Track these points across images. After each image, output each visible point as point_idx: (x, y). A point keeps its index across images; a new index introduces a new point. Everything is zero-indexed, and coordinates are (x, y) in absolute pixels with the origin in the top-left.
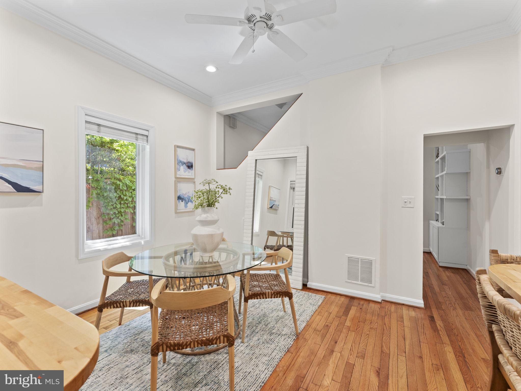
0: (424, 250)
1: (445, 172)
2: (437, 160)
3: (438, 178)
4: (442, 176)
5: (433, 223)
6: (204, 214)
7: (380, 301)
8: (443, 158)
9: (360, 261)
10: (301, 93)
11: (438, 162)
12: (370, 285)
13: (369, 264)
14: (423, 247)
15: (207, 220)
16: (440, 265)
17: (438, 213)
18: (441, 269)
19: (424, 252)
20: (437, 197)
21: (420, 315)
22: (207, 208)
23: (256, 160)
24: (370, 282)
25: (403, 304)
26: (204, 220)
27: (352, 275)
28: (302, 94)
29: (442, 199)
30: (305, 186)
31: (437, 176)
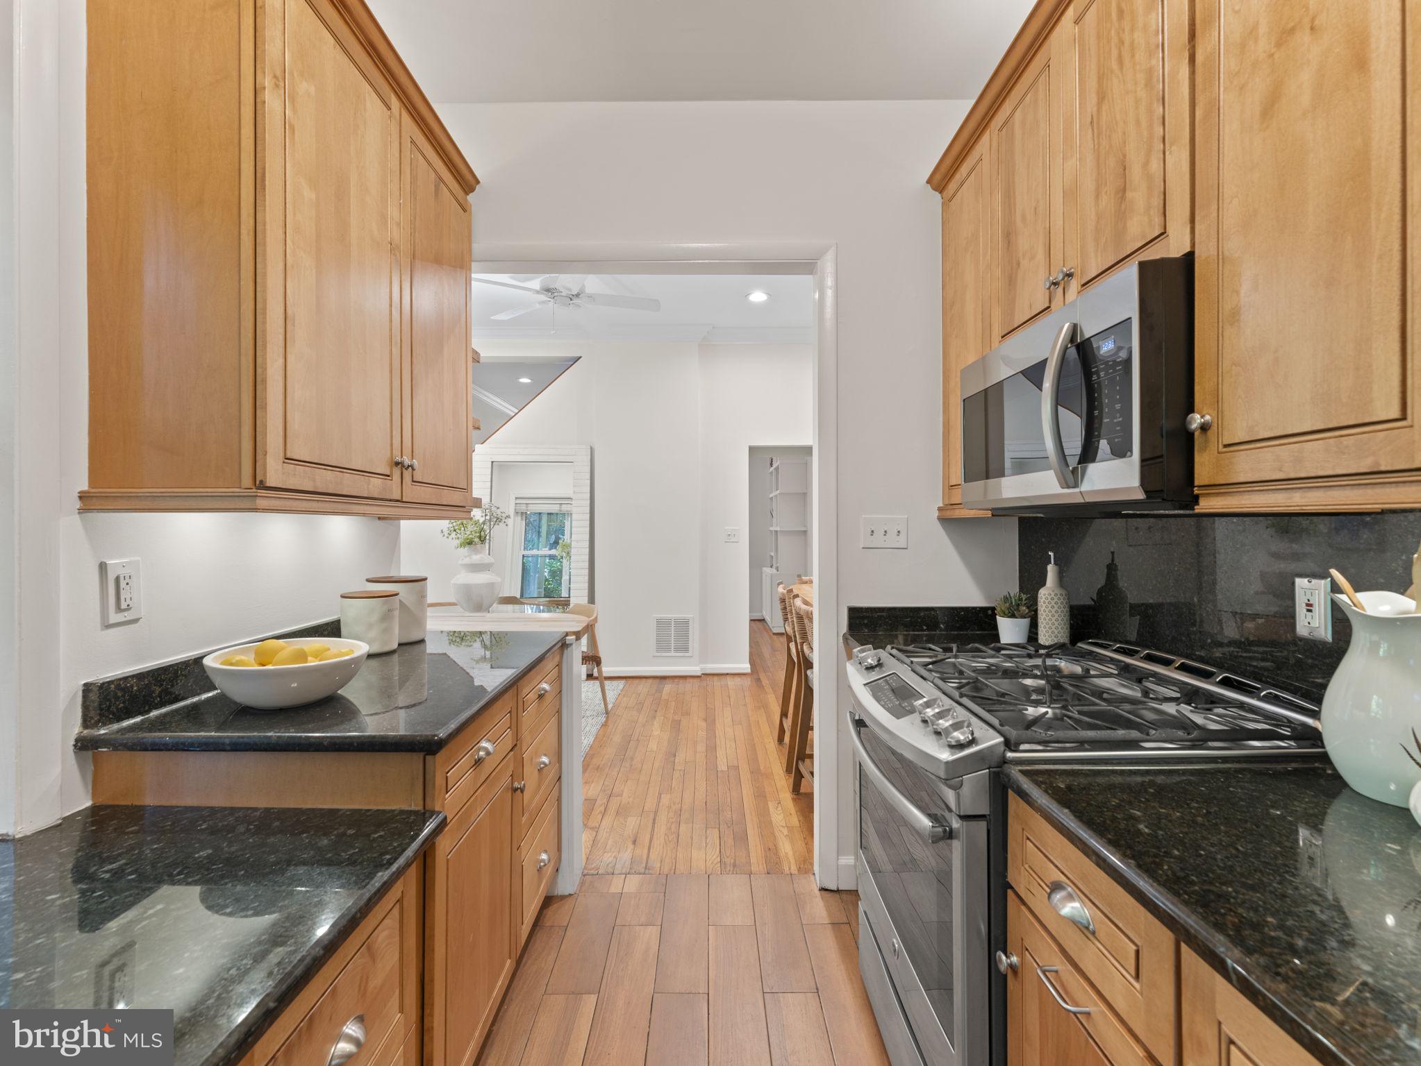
0: (750, 616)
1: (778, 492)
2: (772, 469)
3: (772, 498)
4: (776, 496)
5: (767, 571)
6: (476, 554)
7: (699, 674)
8: (777, 469)
9: (673, 622)
10: (579, 355)
11: (771, 473)
12: (687, 654)
13: (683, 625)
14: (750, 612)
15: (483, 562)
16: (774, 632)
17: (772, 554)
18: (775, 637)
19: (751, 620)
20: (771, 529)
21: (747, 682)
22: (479, 546)
23: (492, 462)
24: (686, 650)
25: (727, 674)
26: (479, 562)
27: (662, 645)
28: (580, 357)
29: (776, 532)
30: (588, 511)
31: (771, 496)
